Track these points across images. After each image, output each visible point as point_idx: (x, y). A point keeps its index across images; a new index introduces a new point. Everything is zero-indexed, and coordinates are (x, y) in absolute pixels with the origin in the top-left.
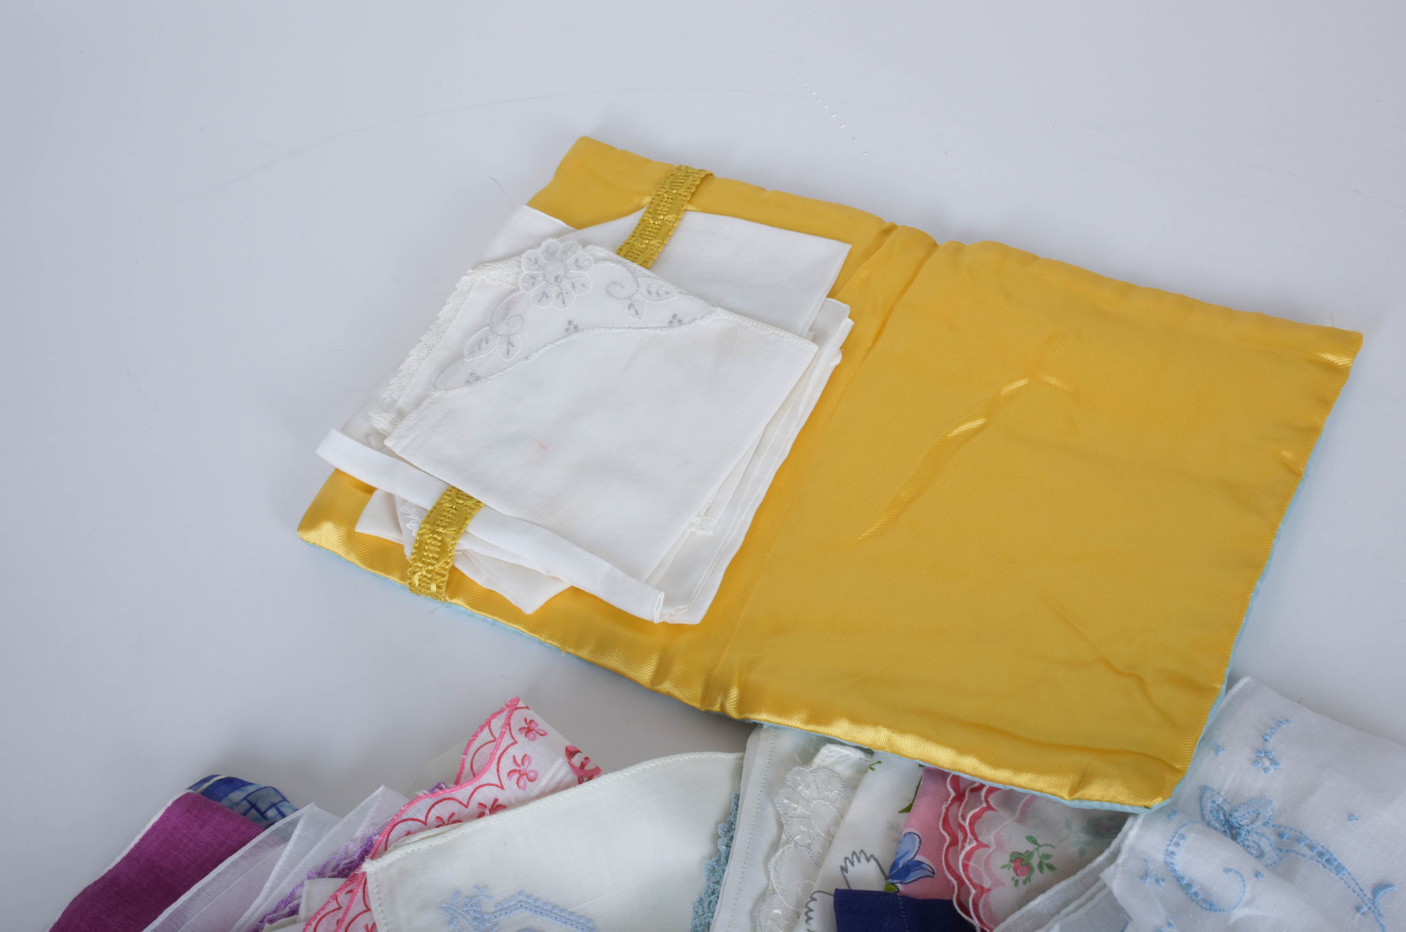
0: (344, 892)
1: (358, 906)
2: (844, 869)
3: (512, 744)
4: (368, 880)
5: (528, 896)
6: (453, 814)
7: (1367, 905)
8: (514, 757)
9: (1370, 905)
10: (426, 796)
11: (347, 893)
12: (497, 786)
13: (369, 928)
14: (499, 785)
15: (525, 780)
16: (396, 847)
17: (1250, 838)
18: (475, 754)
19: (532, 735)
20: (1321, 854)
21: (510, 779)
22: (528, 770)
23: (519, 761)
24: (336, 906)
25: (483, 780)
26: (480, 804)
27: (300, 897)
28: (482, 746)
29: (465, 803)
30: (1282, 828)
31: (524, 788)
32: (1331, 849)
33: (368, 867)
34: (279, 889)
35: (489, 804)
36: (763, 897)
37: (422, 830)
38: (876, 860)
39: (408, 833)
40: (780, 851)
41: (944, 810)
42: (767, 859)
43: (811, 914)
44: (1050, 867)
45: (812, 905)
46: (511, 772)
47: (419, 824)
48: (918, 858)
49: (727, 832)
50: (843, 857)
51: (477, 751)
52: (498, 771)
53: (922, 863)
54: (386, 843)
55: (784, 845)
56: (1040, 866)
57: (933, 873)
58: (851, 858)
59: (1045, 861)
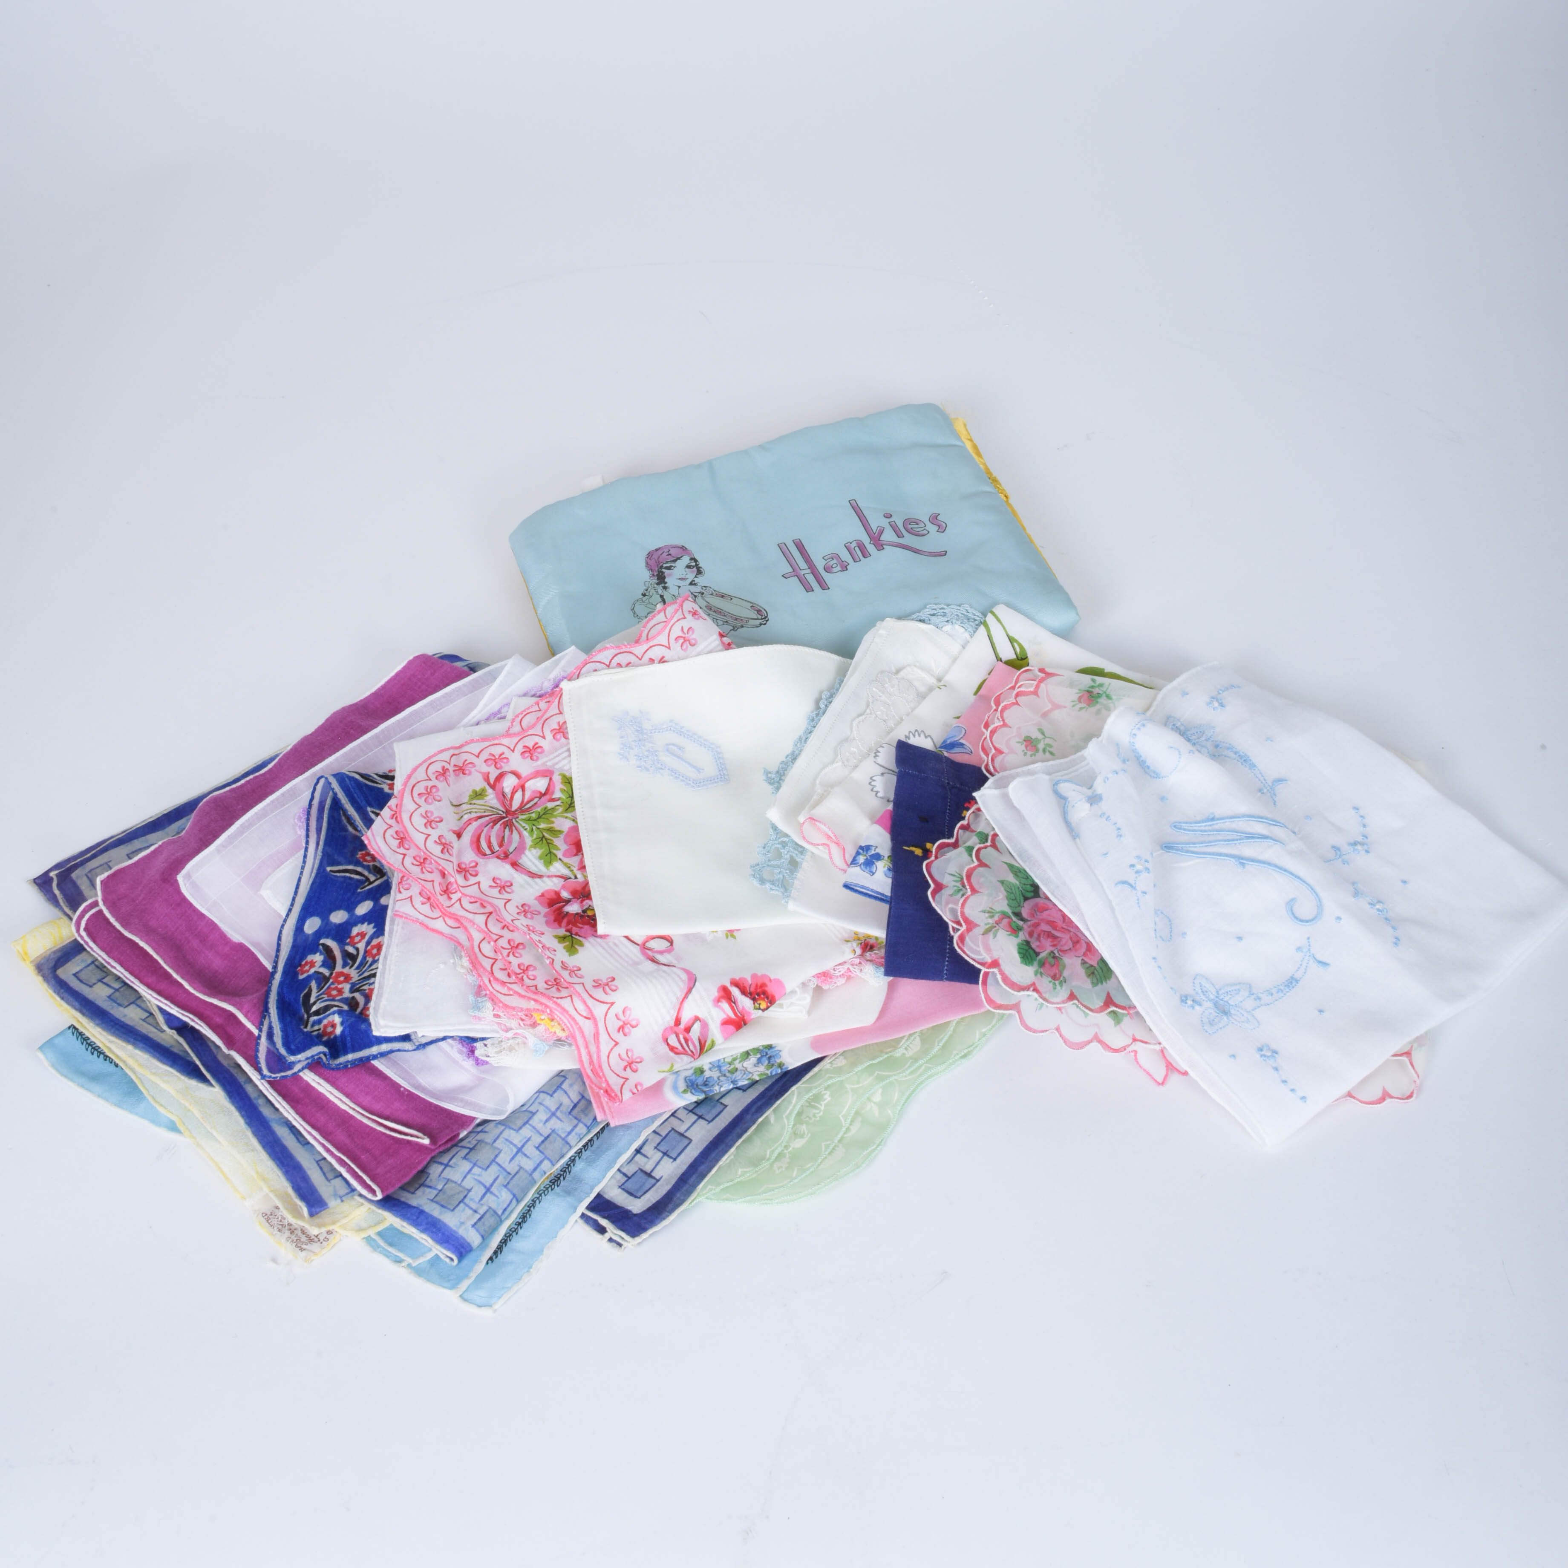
0: (544, 701)
1: (554, 709)
2: (907, 737)
3: (682, 618)
4: (564, 695)
5: (676, 724)
6: (629, 663)
7: (1266, 788)
8: (682, 627)
9: (1268, 788)
10: (613, 648)
11: (546, 704)
12: (666, 647)
13: (561, 723)
14: (668, 646)
15: (687, 645)
16: (586, 676)
18: (651, 628)
19: (696, 617)
20: (1241, 757)
21: (676, 643)
22: (690, 638)
23: (685, 631)
24: (538, 709)
25: (656, 642)
26: (651, 657)
27: (507, 708)
28: (658, 624)
29: (640, 657)
30: (1219, 742)
31: (685, 650)
32: (1248, 754)
33: (565, 688)
34: (491, 705)
35: (659, 658)
36: (846, 740)
37: (605, 669)
38: (932, 739)
39: (595, 670)
40: (863, 717)
41: (986, 717)
42: (854, 720)
43: (878, 754)
44: (1051, 753)
45: (880, 749)
46: (678, 637)
47: (604, 666)
48: (961, 741)
49: (830, 698)
50: (908, 731)
51: (653, 627)
52: (668, 636)
53: (964, 744)
54: (579, 674)
55: (867, 715)
56: (1044, 749)
57: (972, 752)
58: (913, 733)
59: (1048, 747)
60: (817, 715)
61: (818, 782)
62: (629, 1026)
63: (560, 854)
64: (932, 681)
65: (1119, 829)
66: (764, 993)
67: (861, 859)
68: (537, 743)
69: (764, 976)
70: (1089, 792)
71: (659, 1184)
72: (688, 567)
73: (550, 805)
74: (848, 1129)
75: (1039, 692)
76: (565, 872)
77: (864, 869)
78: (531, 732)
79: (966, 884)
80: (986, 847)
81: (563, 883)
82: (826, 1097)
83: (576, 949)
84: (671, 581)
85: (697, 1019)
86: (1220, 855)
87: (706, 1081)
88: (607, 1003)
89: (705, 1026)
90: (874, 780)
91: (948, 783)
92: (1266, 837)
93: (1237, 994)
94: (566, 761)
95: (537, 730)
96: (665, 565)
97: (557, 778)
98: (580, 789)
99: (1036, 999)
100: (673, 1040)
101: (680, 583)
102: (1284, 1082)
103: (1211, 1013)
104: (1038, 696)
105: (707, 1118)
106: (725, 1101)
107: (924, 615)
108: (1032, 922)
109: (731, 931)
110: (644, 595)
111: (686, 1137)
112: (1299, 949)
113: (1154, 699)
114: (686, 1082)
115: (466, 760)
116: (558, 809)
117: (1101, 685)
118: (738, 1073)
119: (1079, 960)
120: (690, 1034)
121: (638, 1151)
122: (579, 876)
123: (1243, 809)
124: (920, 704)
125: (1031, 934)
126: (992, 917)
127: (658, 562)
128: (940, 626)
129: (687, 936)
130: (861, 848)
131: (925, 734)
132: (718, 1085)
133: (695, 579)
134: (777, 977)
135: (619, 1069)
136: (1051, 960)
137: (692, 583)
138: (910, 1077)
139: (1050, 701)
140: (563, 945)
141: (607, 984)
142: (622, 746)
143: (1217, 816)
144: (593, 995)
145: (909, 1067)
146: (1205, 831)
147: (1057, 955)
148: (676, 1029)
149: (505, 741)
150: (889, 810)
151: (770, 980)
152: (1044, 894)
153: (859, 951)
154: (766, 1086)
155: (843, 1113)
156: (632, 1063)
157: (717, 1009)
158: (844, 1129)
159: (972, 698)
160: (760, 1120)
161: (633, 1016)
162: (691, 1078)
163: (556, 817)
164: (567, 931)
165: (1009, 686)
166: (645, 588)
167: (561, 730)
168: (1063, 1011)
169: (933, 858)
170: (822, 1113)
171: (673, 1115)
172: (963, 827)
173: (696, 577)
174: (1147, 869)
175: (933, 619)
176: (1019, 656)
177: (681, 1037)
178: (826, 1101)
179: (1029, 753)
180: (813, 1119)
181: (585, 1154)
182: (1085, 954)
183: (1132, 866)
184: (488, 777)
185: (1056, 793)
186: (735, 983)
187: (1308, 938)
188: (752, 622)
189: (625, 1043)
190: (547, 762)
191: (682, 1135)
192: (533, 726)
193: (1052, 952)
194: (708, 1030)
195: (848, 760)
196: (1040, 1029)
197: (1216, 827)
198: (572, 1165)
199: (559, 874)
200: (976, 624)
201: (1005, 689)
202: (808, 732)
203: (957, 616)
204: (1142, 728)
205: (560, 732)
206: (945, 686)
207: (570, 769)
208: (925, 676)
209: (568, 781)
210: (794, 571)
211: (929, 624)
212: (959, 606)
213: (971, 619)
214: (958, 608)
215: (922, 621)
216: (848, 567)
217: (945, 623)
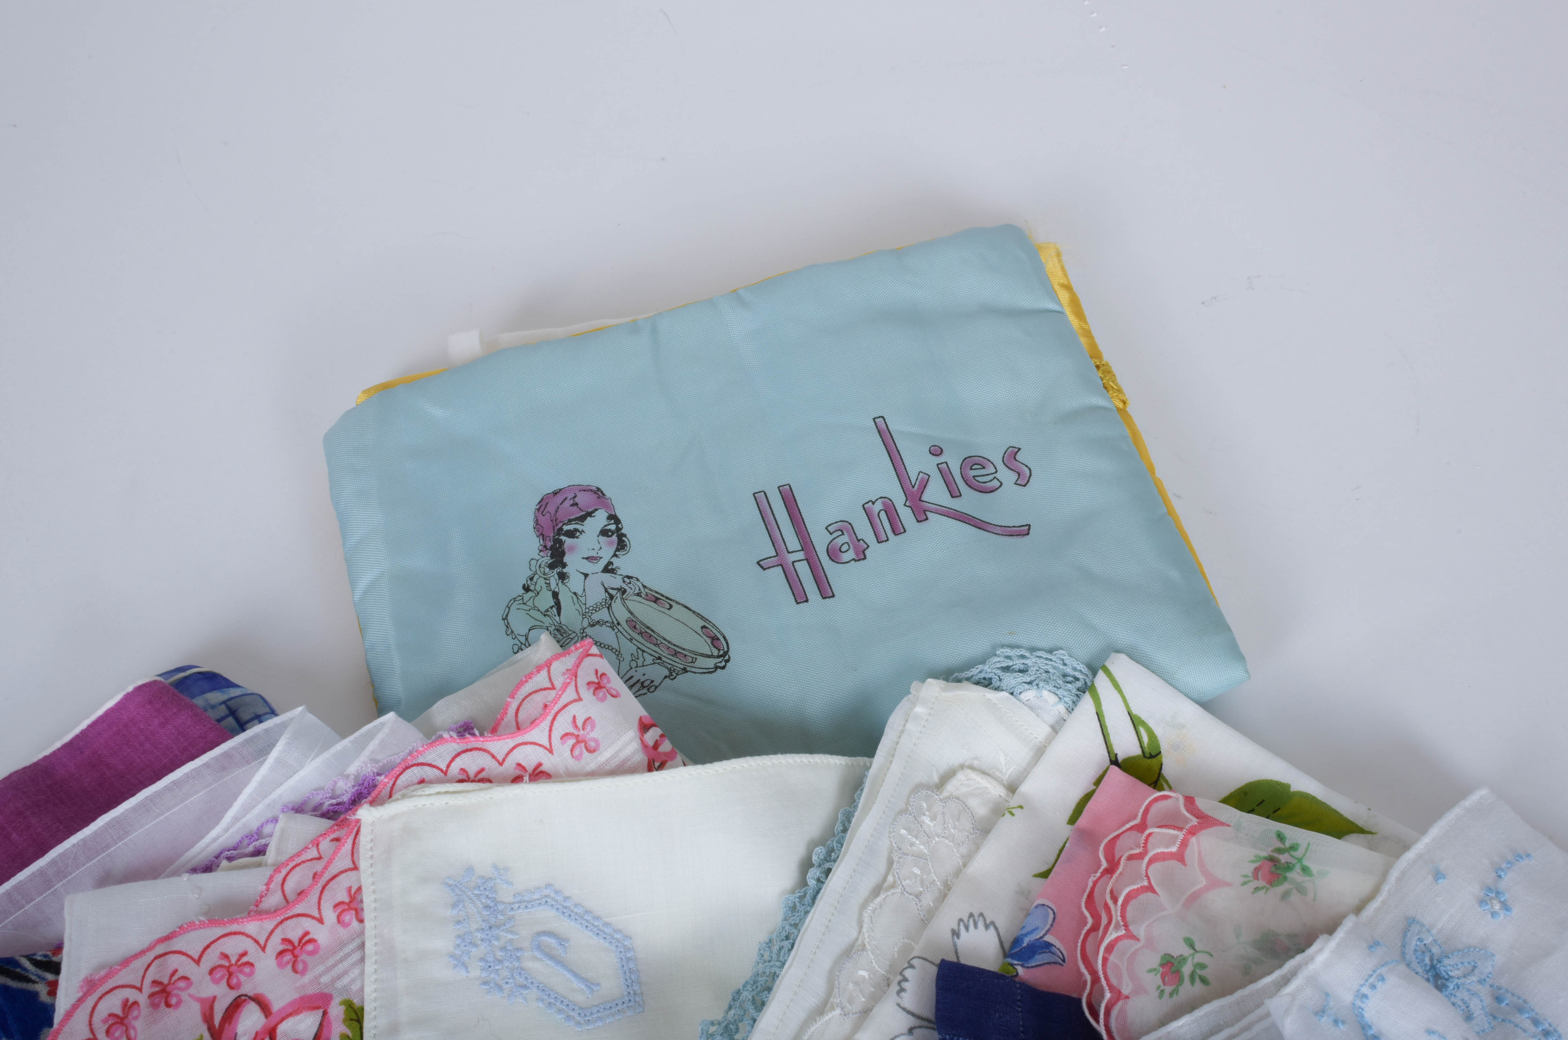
0: (329, 839)
1: (342, 861)
2: (955, 934)
3: (575, 701)
4: (362, 830)
5: (557, 892)
6: (482, 770)
8: (574, 717)
10: (453, 740)
11: (332, 840)
12: (545, 748)
13: (353, 892)
14: (548, 747)
15: (581, 749)
16: (404, 797)
17: (1458, 994)
18: (523, 701)
19: (601, 694)
20: (1546, 1033)
21: (563, 744)
22: (588, 737)
23: (580, 723)
24: (318, 856)
25: (528, 737)
26: (519, 765)
27: (271, 835)
28: (535, 692)
29: (501, 759)
30: (1502, 991)
31: (578, 758)
32: (1559, 1029)
33: (365, 814)
34: (244, 820)
35: (530, 769)
36: (849, 952)
37: (441, 782)
38: (996, 929)
39: (422, 781)
40: (882, 896)
41: (1090, 884)
42: (864, 906)
43: (905, 985)
44: (1204, 981)
45: (908, 973)
46: (567, 735)
47: (438, 774)
48: (1048, 938)
49: (825, 864)
50: (958, 918)
51: (526, 697)
52: (550, 730)
53: (1052, 945)
54: (392, 788)
55: (888, 889)
56: (1192, 977)
57: (1064, 961)
58: (966, 921)
59: (1199, 972)
60: (802, 898)
64: (997, 791)
68: (307, 933)
72: (604, 533)
75: (1188, 852)
78: (299, 909)
84: (574, 562)
94: (356, 971)
95: (307, 905)
96: (565, 528)
97: (336, 1011)
101: (588, 567)
104: (1185, 865)
107: (988, 669)
110: (527, 589)
113: (1384, 877)
115: (176, 971)
117: (1295, 845)
124: (977, 847)
127: (555, 521)
128: (1017, 691)
131: (985, 920)
133: (614, 560)
137: (608, 569)
139: (1204, 870)
149: (252, 927)
159: (1066, 831)
165: (1132, 824)
166: (530, 573)
167: (352, 905)
173: (615, 555)
175: (1010, 680)
176: (1147, 750)
179: (1168, 989)
184: (212, 1008)
188: (703, 662)
190: (321, 975)
192: (301, 894)
195: (851, 1001)
200: (1078, 690)
201: (1124, 828)
202: (784, 934)
203: (1047, 672)
204: (1379, 985)
205: (350, 909)
206: (1021, 807)
207: (362, 989)
208: (988, 785)
209: (355, 1017)
210: (777, 555)
211: (997, 689)
212: (1050, 651)
213: (1070, 679)
214: (1049, 656)
215: (986, 683)
216: (867, 552)
217: (1026, 686)
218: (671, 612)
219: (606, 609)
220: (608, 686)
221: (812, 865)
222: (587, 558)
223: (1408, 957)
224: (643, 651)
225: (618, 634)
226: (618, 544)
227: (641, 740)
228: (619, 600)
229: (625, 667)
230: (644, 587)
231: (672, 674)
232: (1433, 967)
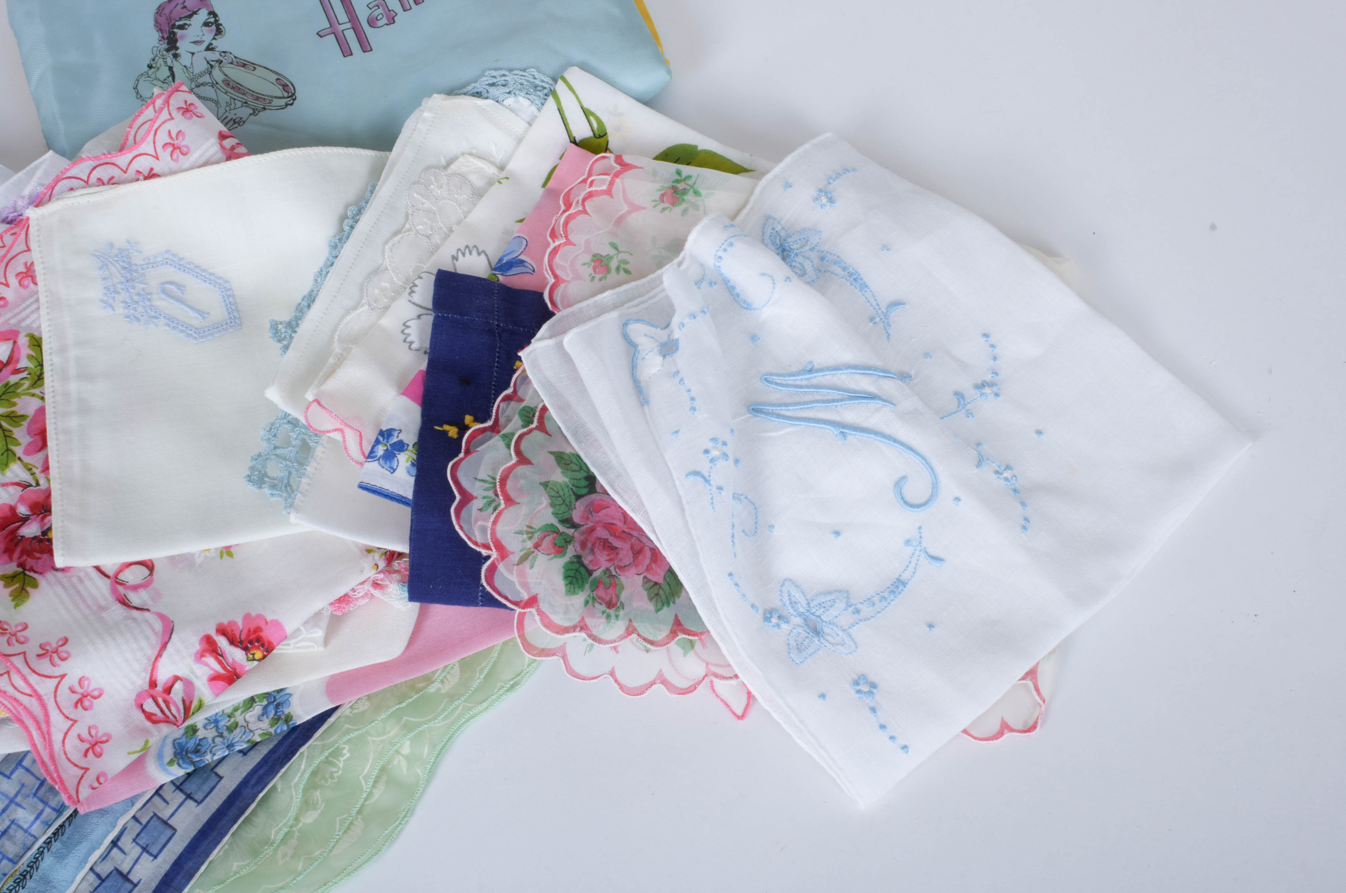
0: (9, 233)
1: (19, 246)
4: (31, 225)
5: (174, 255)
6: (112, 178)
7: (879, 316)
8: (169, 132)
9: (882, 316)
10: (89, 158)
11: (11, 235)
12: (153, 156)
13: (28, 264)
14: (155, 155)
15: (178, 154)
16: (58, 199)
17: (797, 260)
18: (138, 128)
19: (188, 115)
20: (850, 275)
21: (165, 151)
22: (181, 144)
23: (174, 135)
24: (3, 245)
25: (141, 150)
26: (137, 171)
28: (145, 123)
29: (125, 169)
30: (825, 253)
31: (176, 161)
32: (859, 271)
33: (33, 213)
35: (145, 172)
36: (377, 271)
37: (83, 187)
38: (486, 255)
39: (72, 189)
40: (400, 236)
41: (554, 221)
42: (386, 242)
43: (415, 289)
44: (627, 271)
45: (418, 282)
46: (166, 144)
47: (82, 183)
48: (522, 257)
49: (356, 215)
50: (456, 248)
51: (140, 126)
52: (154, 143)
53: (525, 262)
54: (50, 196)
55: (405, 232)
56: (618, 269)
57: (534, 271)
58: (463, 250)
59: (623, 266)
60: (340, 240)
61: (336, 337)
62: (89, 697)
63: (19, 451)
64: (491, 170)
65: (693, 399)
66: (259, 639)
67: (380, 450)
69: (260, 616)
70: (662, 335)
71: (137, 889)
72: (206, 24)
73: (14, 379)
74: (370, 795)
75: (615, 190)
76: (24, 476)
77: (384, 465)
79: (499, 493)
80: (530, 431)
81: (21, 493)
82: (345, 752)
83: (27, 592)
84: (184, 46)
85: (176, 678)
86: (818, 421)
87: (199, 745)
88: (55, 677)
89: (188, 684)
90: (408, 327)
91: (498, 325)
92: (873, 397)
93: (831, 606)
94: (34, 316)
96: (177, 23)
97: (23, 341)
98: (51, 354)
99: (585, 640)
100: (150, 706)
101: (194, 48)
102: (883, 727)
103: (799, 633)
104: (612, 197)
105: (196, 798)
106: (220, 770)
107: (479, 86)
108: (585, 527)
109: (228, 548)
110: (150, 67)
111: (171, 827)
112: (908, 542)
113: (751, 193)
114: (175, 747)
116: (22, 385)
117: (689, 177)
118: (237, 731)
119: (639, 580)
120: (171, 695)
121: (114, 843)
122: (42, 482)
123: (848, 357)
124: (475, 205)
125: (583, 545)
126: (530, 538)
127: (169, 19)
128: (500, 99)
129: (172, 559)
130: (382, 433)
131: (478, 250)
132: (211, 752)
133: (214, 42)
134: (275, 618)
135: (76, 756)
136: (607, 580)
137: (209, 48)
138: (444, 723)
139: (626, 200)
140: (9, 590)
141: (56, 651)
142: (104, 291)
143: (816, 366)
144: (37, 670)
145: (444, 710)
146: (801, 387)
147: (614, 573)
148: (152, 692)
150: (421, 371)
151: (267, 622)
152: (602, 486)
153: (382, 564)
154: (271, 747)
155: (364, 773)
156: (96, 744)
157: (199, 665)
158: (365, 795)
159: (540, 191)
160: (261, 795)
161: (92, 686)
162: (180, 741)
163: (18, 396)
164: (20, 565)
165: (581, 179)
166: (152, 56)
167: (29, 274)
168: (619, 649)
169: (461, 455)
170: (340, 772)
171: (157, 793)
172: (508, 398)
173: (214, 39)
174: (725, 456)
175: (493, 90)
176: (597, 133)
177: (160, 700)
178: (345, 757)
179: (598, 276)
180: (330, 781)
181: (56, 846)
182: (648, 569)
183: (706, 452)
185: (626, 337)
186: (222, 631)
187: (920, 528)
188: (277, 102)
189: (86, 719)
190: (10, 319)
191: (165, 823)
193: (608, 569)
194: (194, 688)
195: (376, 301)
196: (590, 676)
197: (814, 381)
198: (40, 859)
199: (16, 480)
200: (546, 95)
201: (577, 183)
202: (329, 263)
203: (522, 84)
204: (729, 249)
205: (27, 276)
206: (507, 178)
207: (40, 327)
208: (483, 166)
209: (36, 344)
210: (331, 27)
211: (487, 98)
212: (524, 70)
213: (539, 88)
214: (523, 73)
215: (478, 95)
216: (396, 18)
217: (507, 95)
218: (254, 72)
219: (208, 75)
220: (195, 111)
221: (348, 218)
222: (194, 42)
223: (766, 241)
224: (235, 99)
225: (217, 90)
226: (217, 31)
227: (220, 144)
228: (217, 68)
229: (222, 111)
230: (236, 57)
231: (255, 112)
232: (781, 245)
